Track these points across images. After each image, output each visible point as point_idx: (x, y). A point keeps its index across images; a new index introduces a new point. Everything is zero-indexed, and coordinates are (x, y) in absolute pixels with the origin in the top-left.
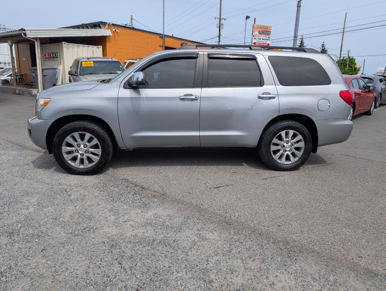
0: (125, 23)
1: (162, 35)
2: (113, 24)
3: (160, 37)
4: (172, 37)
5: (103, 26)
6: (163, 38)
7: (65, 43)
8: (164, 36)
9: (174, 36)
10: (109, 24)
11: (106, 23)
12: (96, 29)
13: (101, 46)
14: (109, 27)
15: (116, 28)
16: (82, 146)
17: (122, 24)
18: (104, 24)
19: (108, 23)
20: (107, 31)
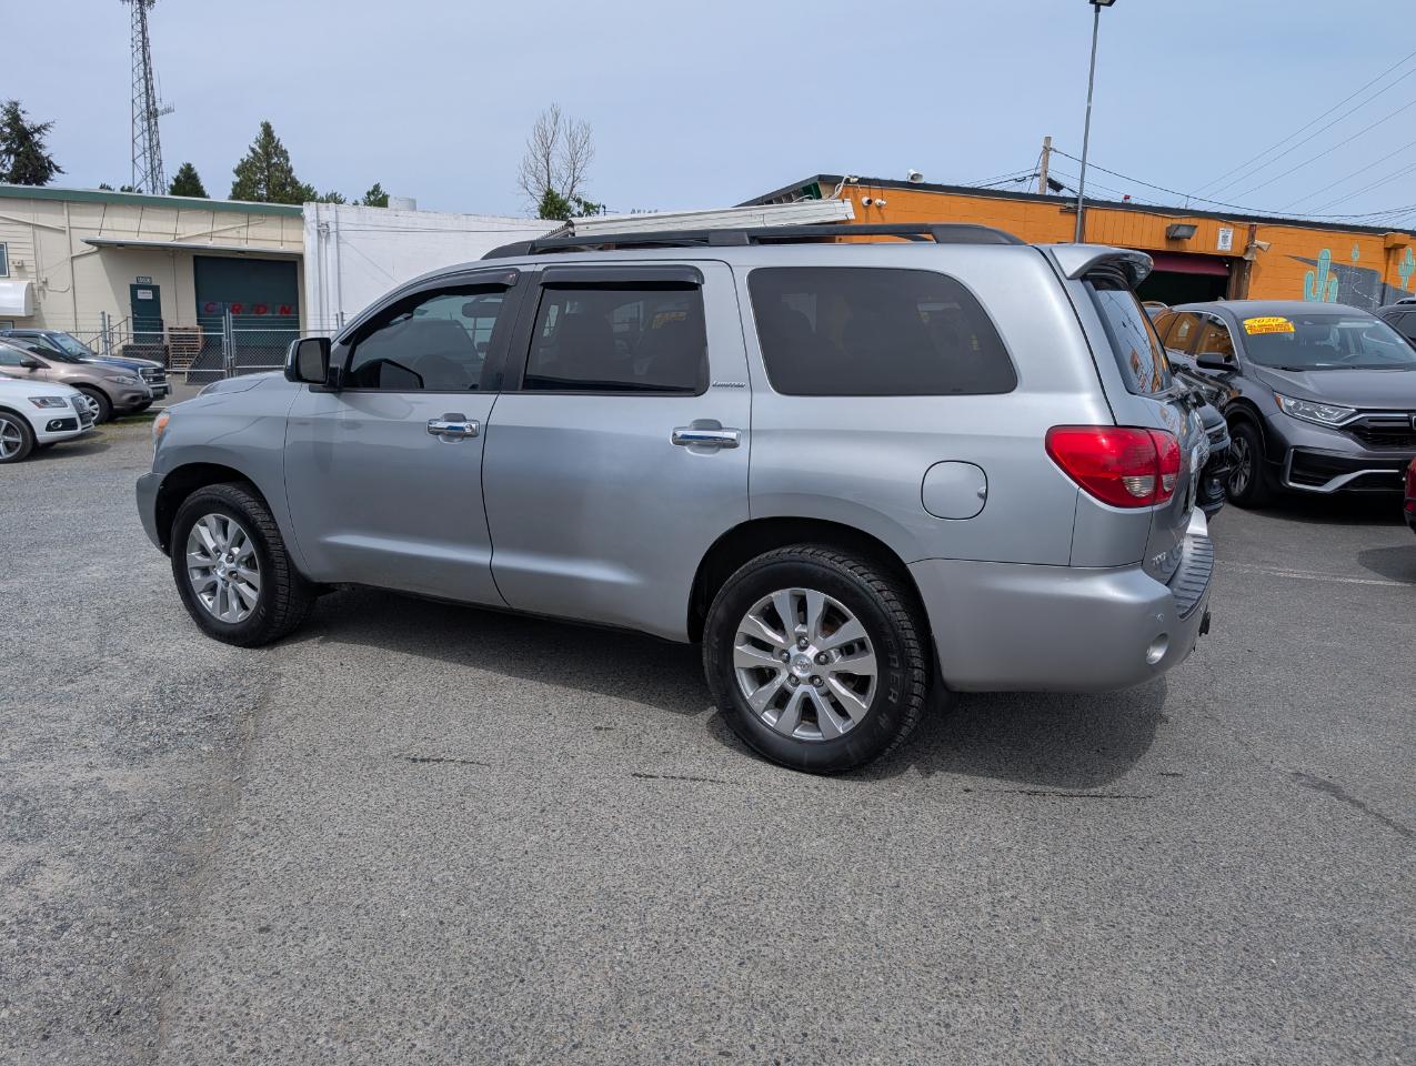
0: (913, 172)
1: (1076, 200)
2: (862, 181)
3: (1062, 211)
4: (1127, 206)
5: (828, 188)
6: (1076, 213)
8: (1080, 205)
9: (1133, 201)
10: (848, 180)
11: (841, 181)
12: (802, 200)
14: (851, 190)
15: (875, 190)
17: (904, 178)
18: (831, 181)
19: (846, 177)
20: (838, 204)
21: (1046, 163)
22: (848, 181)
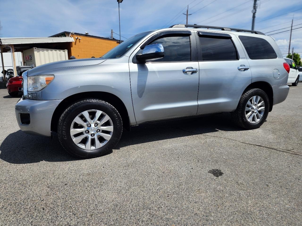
0: (86, 33)
2: (75, 34)
3: (117, 43)
5: (68, 35)
7: (35, 48)
11: (70, 33)
12: (62, 37)
13: (67, 50)
15: (78, 36)
16: (93, 125)
17: (84, 34)
18: (68, 33)
20: (70, 38)
21: (112, 35)
22: (72, 33)
